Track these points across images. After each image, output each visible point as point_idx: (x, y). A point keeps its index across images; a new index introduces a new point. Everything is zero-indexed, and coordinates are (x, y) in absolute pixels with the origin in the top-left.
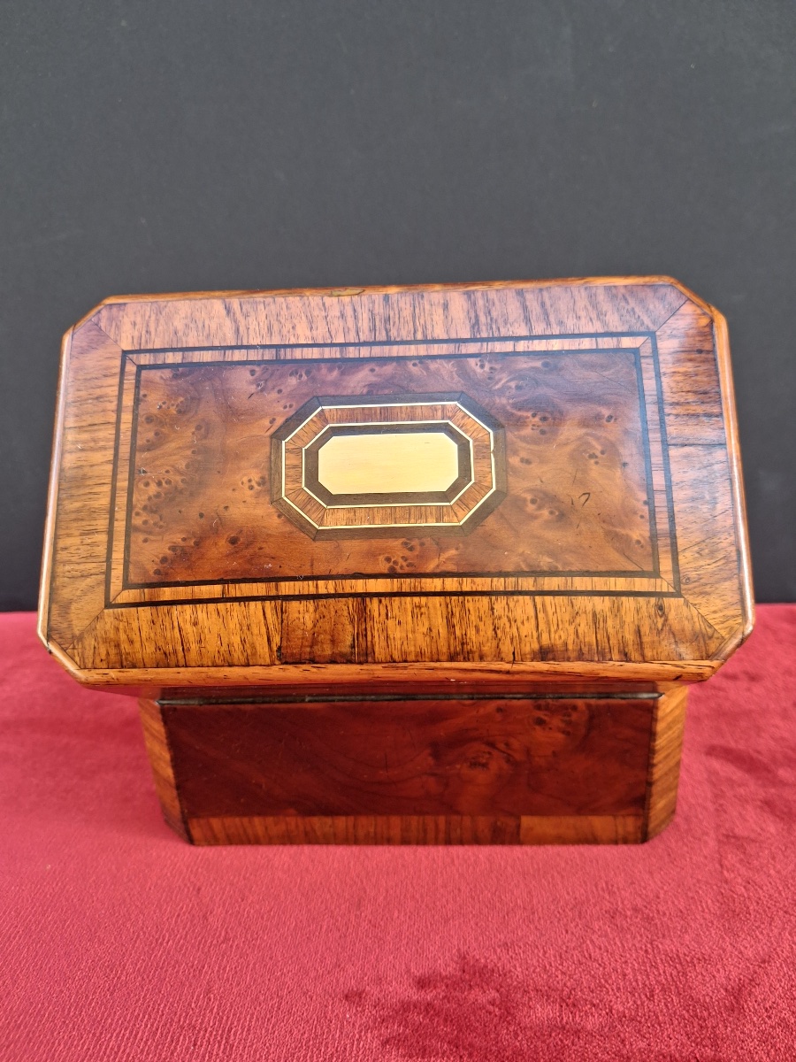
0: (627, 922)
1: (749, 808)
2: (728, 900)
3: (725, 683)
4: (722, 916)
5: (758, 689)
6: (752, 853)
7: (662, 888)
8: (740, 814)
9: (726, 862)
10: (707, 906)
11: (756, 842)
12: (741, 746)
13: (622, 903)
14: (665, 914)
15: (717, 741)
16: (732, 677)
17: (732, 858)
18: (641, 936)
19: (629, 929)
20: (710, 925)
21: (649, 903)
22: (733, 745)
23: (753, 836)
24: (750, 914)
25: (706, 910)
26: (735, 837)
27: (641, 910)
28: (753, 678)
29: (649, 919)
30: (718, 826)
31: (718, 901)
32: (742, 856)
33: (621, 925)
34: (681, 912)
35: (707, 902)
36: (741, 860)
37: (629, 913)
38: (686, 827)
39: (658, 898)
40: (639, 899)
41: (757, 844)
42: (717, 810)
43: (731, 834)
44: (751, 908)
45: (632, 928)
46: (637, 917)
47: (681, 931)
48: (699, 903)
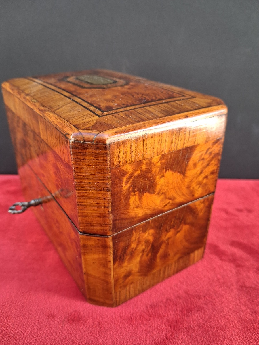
0: (195, 334)
1: (251, 272)
2: (244, 321)
3: (237, 213)
4: (242, 330)
5: (252, 216)
6: (254, 296)
7: (212, 313)
8: (247, 275)
9: (242, 301)
10: (235, 324)
11: (255, 289)
12: (245, 241)
13: (193, 322)
14: (214, 328)
15: (235, 239)
16: (240, 211)
17: (244, 299)
18: (202, 342)
19: (196, 338)
20: (237, 334)
21: (206, 322)
22: (242, 241)
23: (253, 286)
24: (255, 330)
25: (235, 326)
26: (245, 287)
27: (202, 326)
28: (250, 211)
29: (206, 332)
30: (238, 281)
31: (240, 322)
32: (249, 297)
33: (192, 335)
34: (222, 327)
35: (235, 322)
36: (249, 300)
37: (196, 328)
38: (223, 281)
39: (211, 318)
40: (201, 320)
41: (256, 291)
42: (237, 273)
43: (243, 286)
44: (255, 326)
45: (198, 338)
46: (200, 331)
47: (222, 338)
48: (231, 322)
